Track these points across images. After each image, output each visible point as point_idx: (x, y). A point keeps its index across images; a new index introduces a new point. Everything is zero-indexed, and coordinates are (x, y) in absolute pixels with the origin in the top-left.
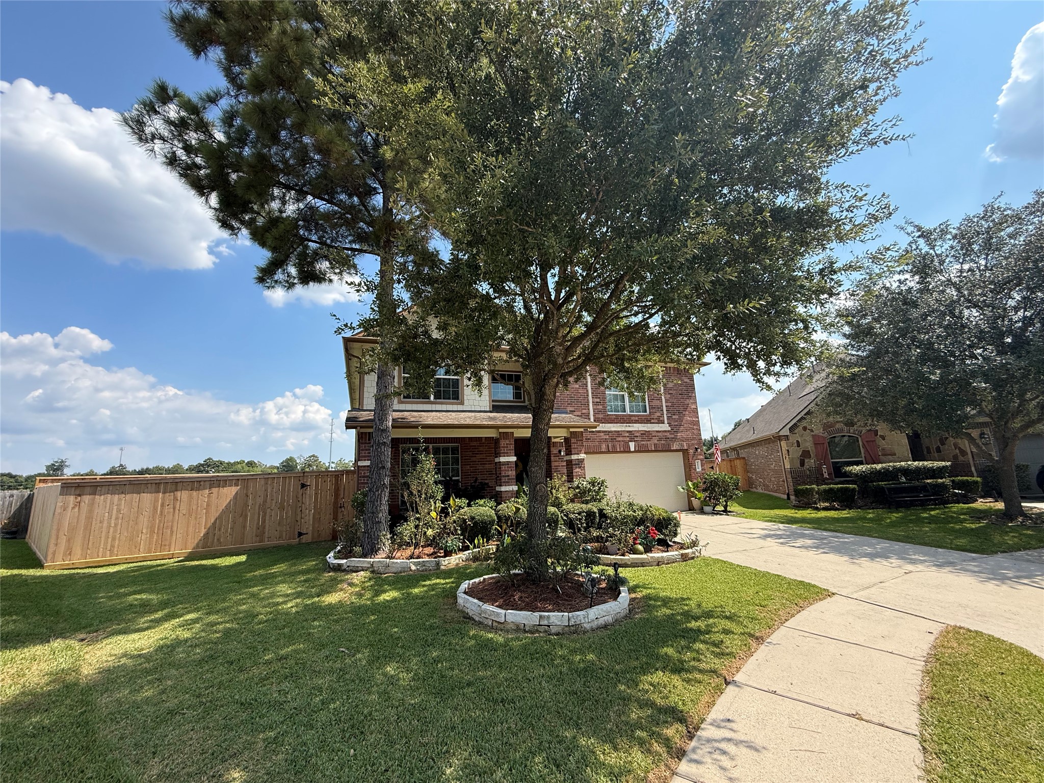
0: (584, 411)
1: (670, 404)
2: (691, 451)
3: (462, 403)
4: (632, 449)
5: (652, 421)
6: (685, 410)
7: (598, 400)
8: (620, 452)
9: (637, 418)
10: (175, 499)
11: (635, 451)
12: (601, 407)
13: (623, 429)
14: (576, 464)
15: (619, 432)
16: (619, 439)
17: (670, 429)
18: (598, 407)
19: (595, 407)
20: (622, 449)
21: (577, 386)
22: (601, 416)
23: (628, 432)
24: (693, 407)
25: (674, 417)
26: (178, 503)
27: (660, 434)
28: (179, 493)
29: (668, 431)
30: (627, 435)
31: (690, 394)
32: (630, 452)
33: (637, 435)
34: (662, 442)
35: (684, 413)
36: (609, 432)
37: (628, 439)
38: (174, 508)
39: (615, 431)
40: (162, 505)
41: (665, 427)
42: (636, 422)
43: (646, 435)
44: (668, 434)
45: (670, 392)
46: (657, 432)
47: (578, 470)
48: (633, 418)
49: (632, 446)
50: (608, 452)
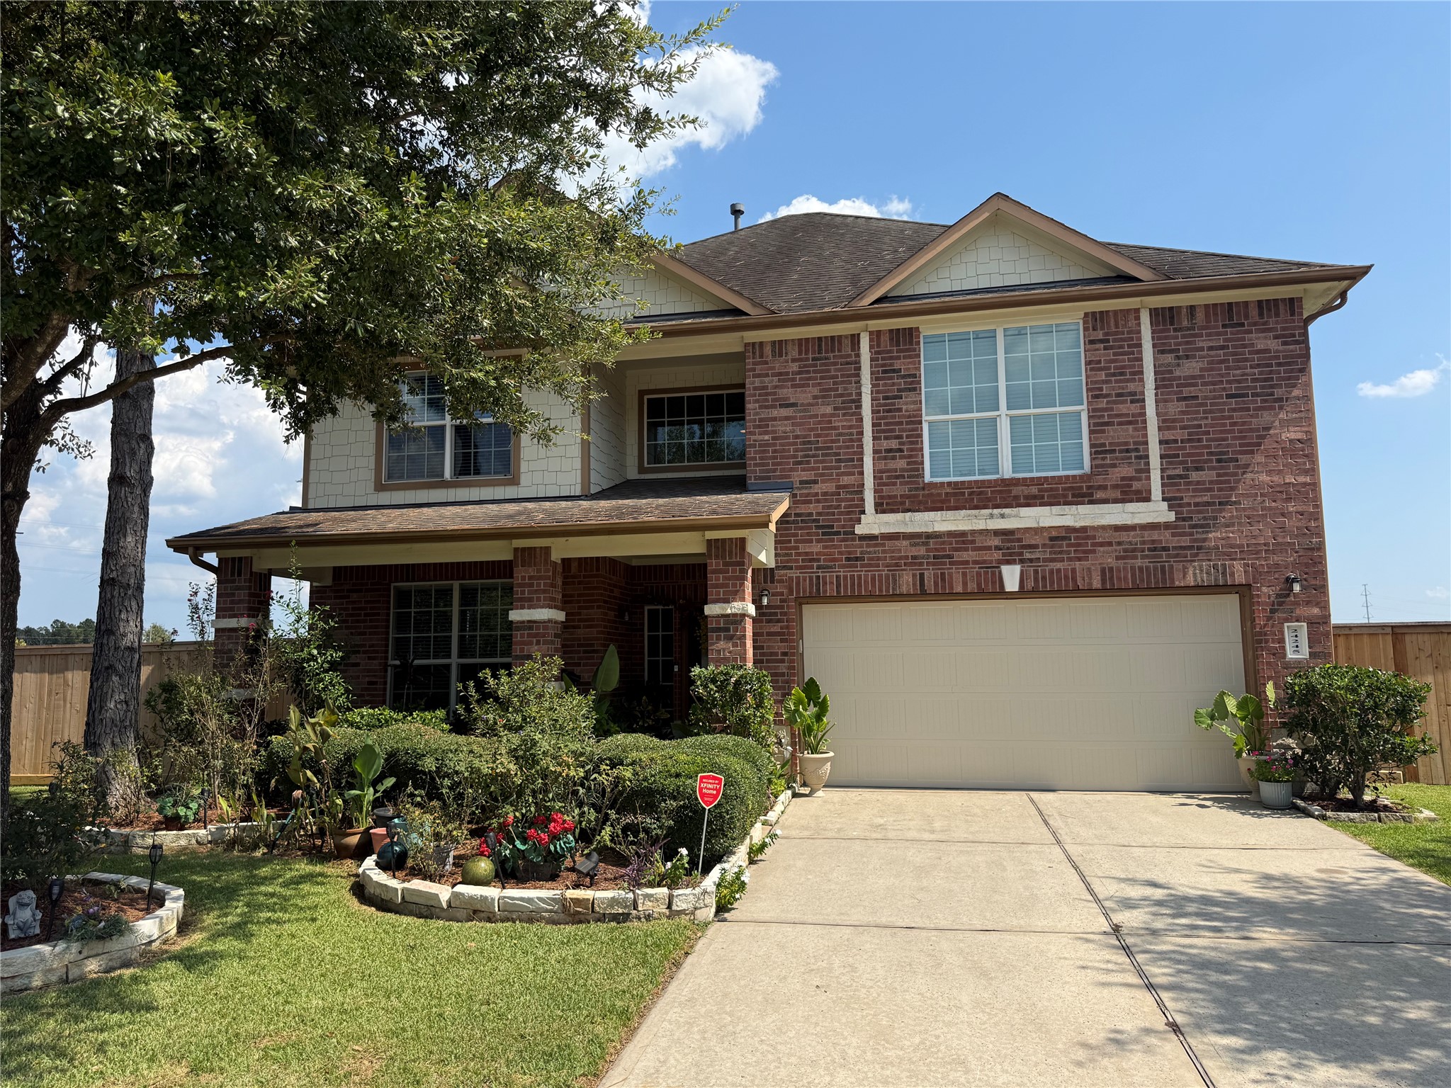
0: (846, 480)
1: (1178, 434)
2: (1266, 592)
3: (515, 482)
4: (1011, 583)
5: (1099, 495)
6: (1251, 448)
7: (894, 444)
8: (966, 595)
9: (1034, 490)
10: (66, 683)
11: (1023, 593)
12: (901, 464)
13: (980, 525)
14: (718, 630)
15: (963, 534)
16: (965, 556)
17: (1172, 517)
18: (892, 465)
19: (882, 465)
20: (972, 586)
21: (829, 410)
22: (899, 490)
23: (997, 533)
24: (1293, 434)
25: (1195, 476)
26: (69, 692)
27: (1124, 537)
28: (69, 675)
29: (1167, 526)
30: (996, 542)
31: (1278, 392)
32: (1001, 594)
33: (1036, 540)
34: (1139, 562)
35: (1243, 459)
36: (929, 536)
37: (997, 555)
38: (65, 701)
39: (951, 534)
40: (49, 694)
41: (1156, 511)
42: (1030, 501)
43: (1079, 538)
44: (1166, 537)
45: (1186, 391)
46: (1118, 528)
47: (722, 644)
48: (1016, 491)
49: (1011, 577)
50: (921, 594)
